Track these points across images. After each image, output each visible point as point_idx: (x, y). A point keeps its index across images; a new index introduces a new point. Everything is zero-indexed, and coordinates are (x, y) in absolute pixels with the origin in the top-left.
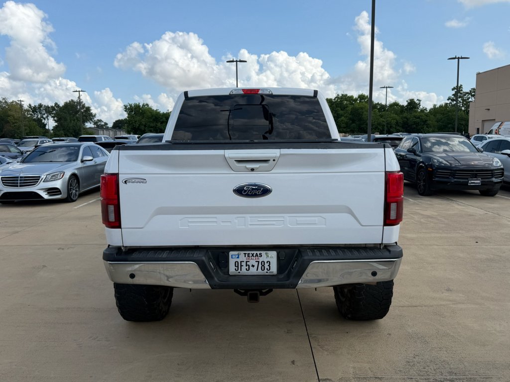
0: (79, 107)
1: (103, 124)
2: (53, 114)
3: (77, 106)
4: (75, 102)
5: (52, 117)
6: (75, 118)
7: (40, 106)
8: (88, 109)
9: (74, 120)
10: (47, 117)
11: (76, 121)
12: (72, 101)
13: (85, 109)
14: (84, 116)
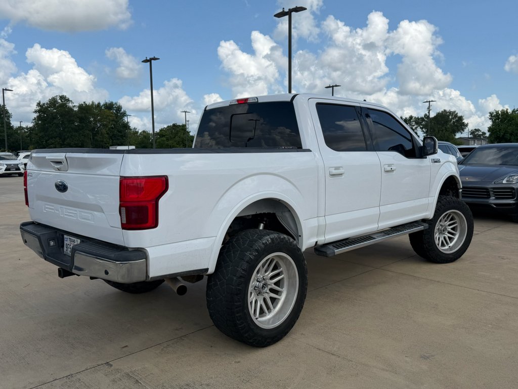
0: (450, 117)
1: (481, 133)
2: (422, 125)
3: (448, 116)
4: (447, 113)
5: (421, 128)
6: (444, 128)
7: (411, 117)
8: (461, 118)
9: (442, 131)
10: (416, 128)
11: (444, 131)
12: (445, 111)
13: (457, 119)
14: (456, 126)
